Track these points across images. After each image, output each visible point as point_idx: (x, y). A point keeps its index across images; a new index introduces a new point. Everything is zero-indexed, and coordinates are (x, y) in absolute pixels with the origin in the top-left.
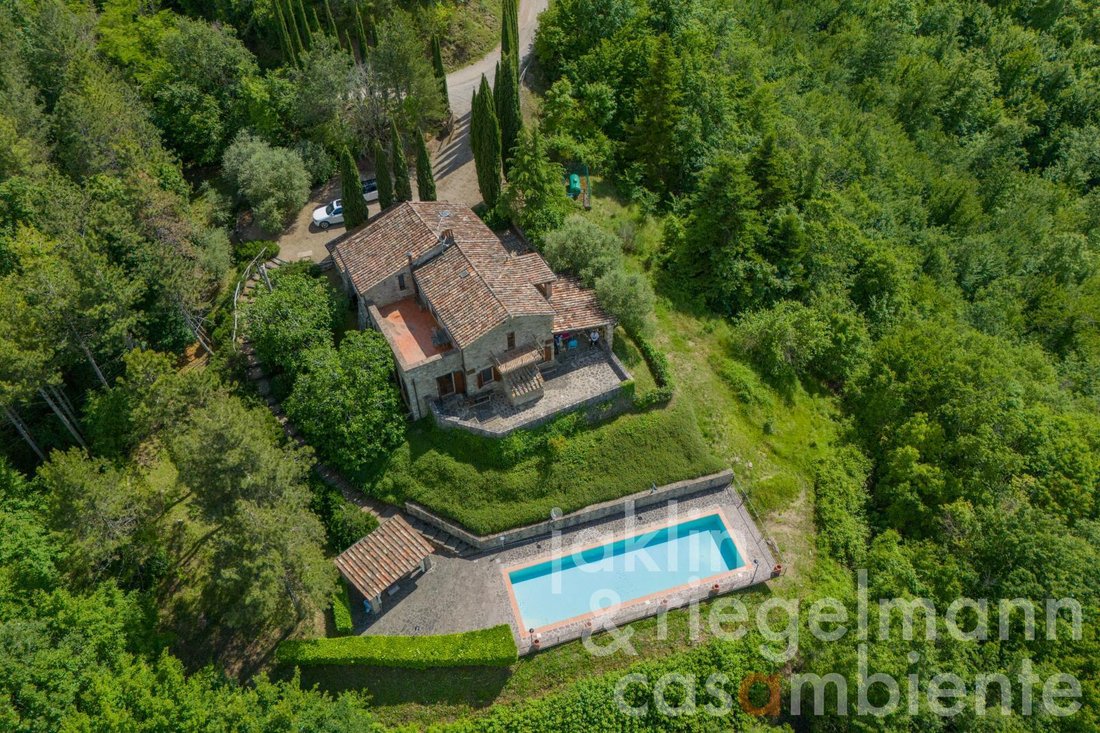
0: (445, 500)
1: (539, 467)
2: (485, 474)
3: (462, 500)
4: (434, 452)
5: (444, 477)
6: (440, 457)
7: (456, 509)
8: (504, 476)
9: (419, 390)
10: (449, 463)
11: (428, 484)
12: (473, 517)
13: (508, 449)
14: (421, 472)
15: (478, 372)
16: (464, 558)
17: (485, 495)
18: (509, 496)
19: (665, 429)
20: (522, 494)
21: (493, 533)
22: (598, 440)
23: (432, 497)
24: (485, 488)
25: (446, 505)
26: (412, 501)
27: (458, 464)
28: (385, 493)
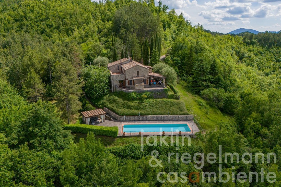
0: (113, 106)
1: (138, 103)
2: (125, 101)
3: (117, 107)
4: (113, 96)
5: (114, 101)
6: (115, 97)
7: (115, 108)
8: (129, 102)
9: (114, 83)
10: (116, 98)
11: (110, 103)
12: (119, 110)
13: (131, 95)
14: (109, 100)
15: (129, 80)
16: (114, 121)
17: (123, 106)
18: (129, 107)
19: (175, 103)
20: (132, 108)
21: (122, 115)
22: (156, 101)
23: (110, 106)
24: (123, 104)
25: (113, 107)
26: (106, 107)
27: (118, 99)
28: (100, 104)
